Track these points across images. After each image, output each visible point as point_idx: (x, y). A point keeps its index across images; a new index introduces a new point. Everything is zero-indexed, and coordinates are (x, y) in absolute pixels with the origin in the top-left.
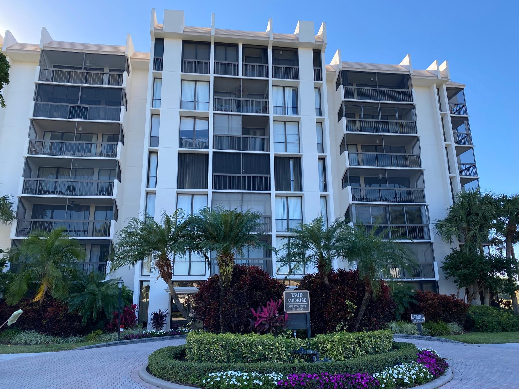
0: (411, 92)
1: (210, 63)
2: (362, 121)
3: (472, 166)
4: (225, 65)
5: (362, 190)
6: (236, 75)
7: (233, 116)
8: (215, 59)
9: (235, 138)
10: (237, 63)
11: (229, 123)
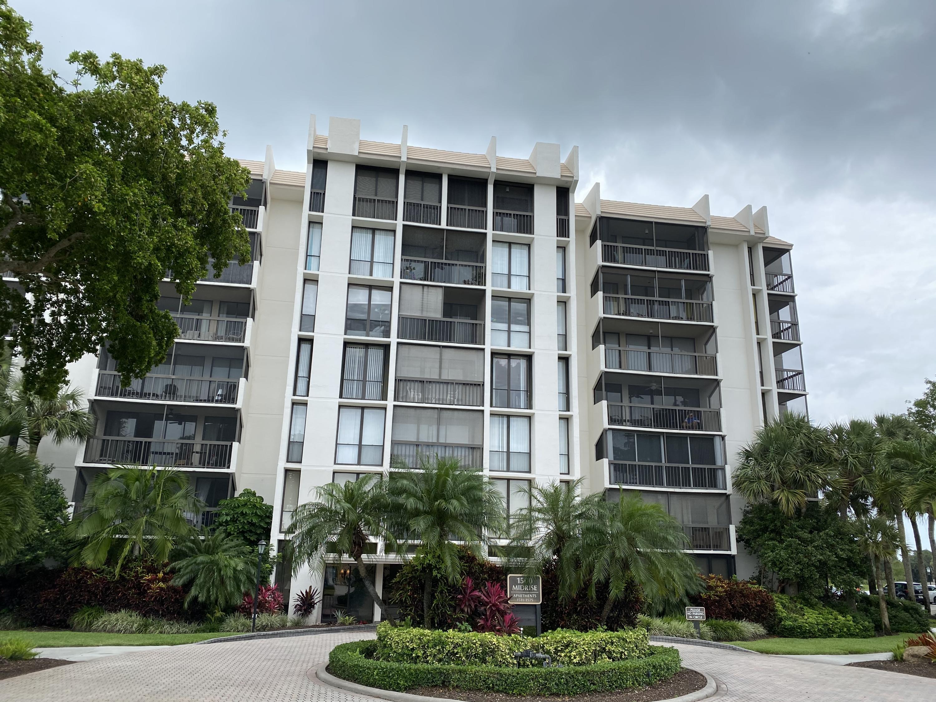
0: (707, 255)
1: (397, 202)
2: (628, 299)
3: (797, 374)
4: (421, 206)
5: (624, 407)
6: (437, 224)
7: (430, 288)
8: (405, 197)
9: (432, 321)
10: (439, 205)
11: (423, 298)
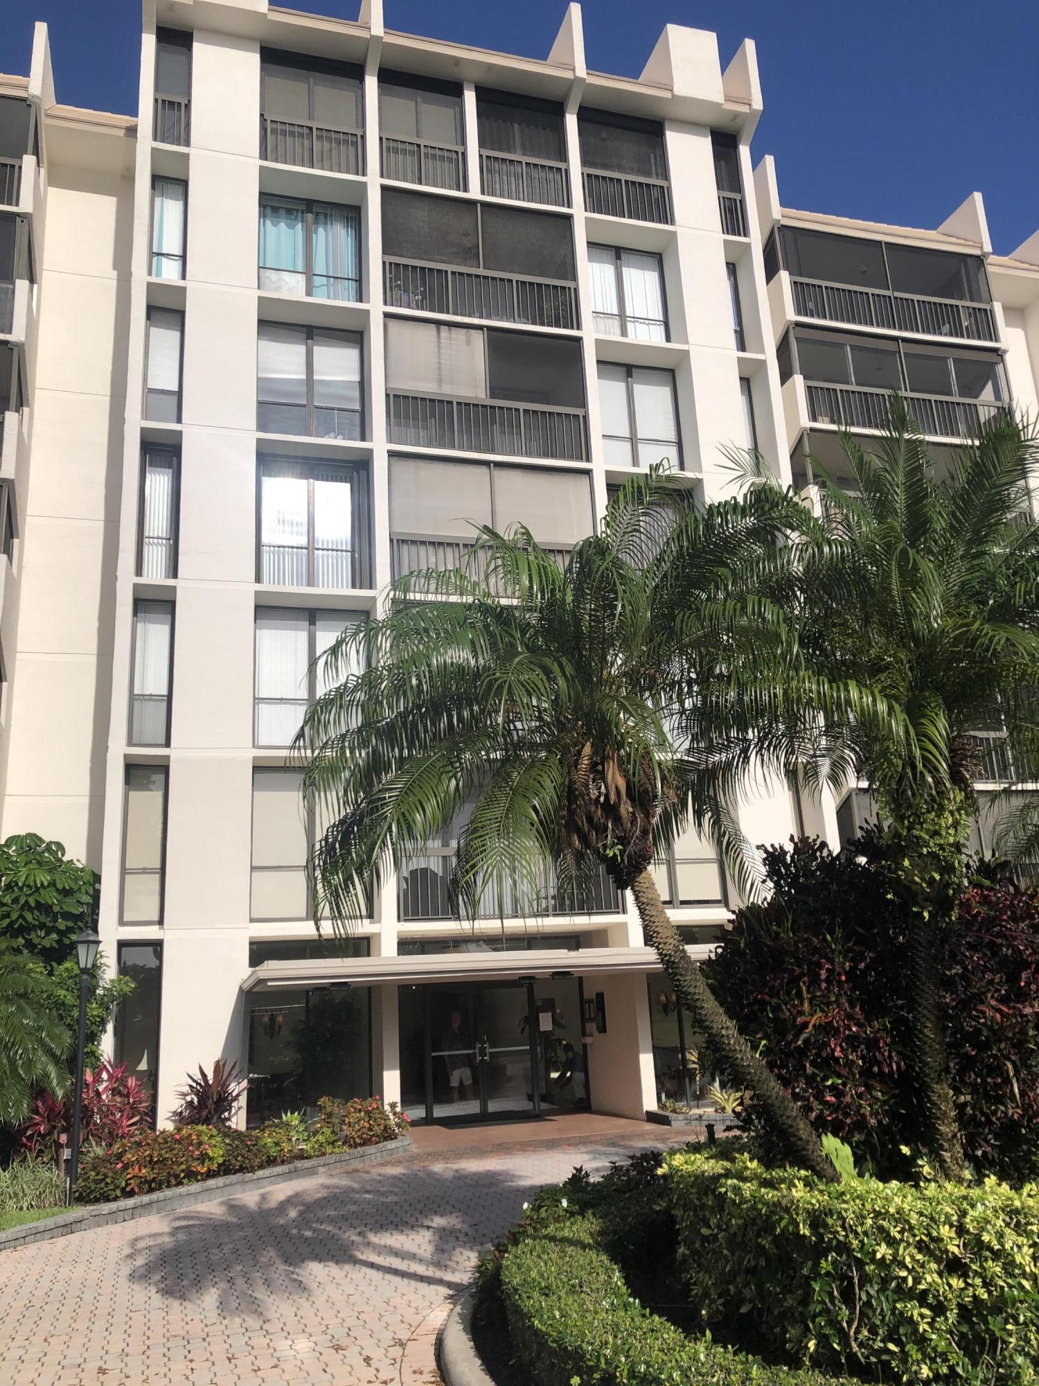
0: (991, 311)
1: (364, 137)
4: (419, 149)
6: (459, 189)
7: (454, 330)
8: (381, 128)
9: (464, 406)
10: (460, 149)
11: (439, 353)
